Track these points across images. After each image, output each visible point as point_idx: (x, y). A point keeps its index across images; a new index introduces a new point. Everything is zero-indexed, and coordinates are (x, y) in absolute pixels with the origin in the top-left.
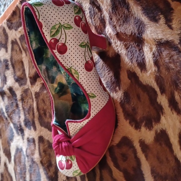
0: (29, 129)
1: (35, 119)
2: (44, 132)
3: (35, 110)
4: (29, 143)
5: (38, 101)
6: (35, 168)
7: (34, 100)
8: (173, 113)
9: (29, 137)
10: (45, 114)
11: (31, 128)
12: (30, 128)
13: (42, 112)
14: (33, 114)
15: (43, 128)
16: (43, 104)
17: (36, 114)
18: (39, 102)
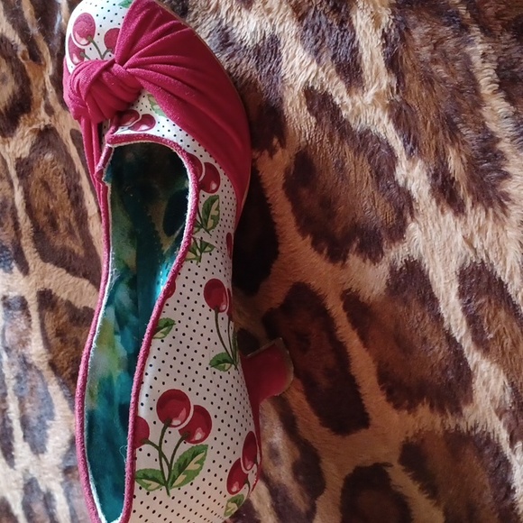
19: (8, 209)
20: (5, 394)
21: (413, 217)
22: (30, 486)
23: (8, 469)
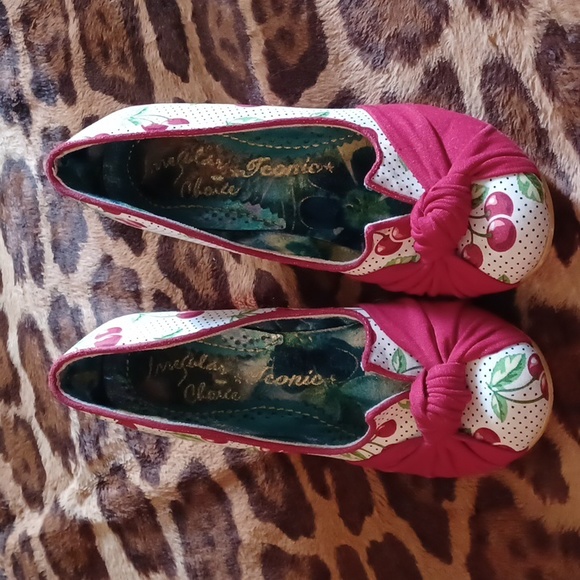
0: (49, 104)
1: (73, 71)
2: (102, 104)
3: (75, 45)
4: (50, 143)
5: (85, 18)
6: (68, 209)
7: (72, 15)
8: (473, 17)
9: (47, 126)
10: (106, 56)
11: (55, 102)
12: (51, 101)
13: (96, 50)
14: (68, 57)
15: (98, 94)
16: (99, 28)
17: (77, 55)
18: (88, 22)
19: (60, 42)
20: (38, 220)
21: (447, 24)
22: (57, 303)
23: (37, 289)
